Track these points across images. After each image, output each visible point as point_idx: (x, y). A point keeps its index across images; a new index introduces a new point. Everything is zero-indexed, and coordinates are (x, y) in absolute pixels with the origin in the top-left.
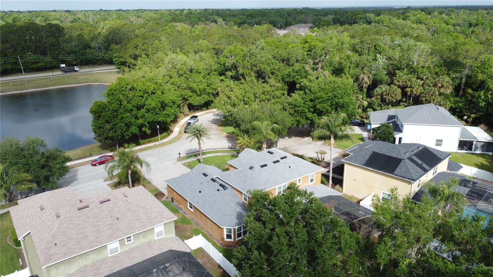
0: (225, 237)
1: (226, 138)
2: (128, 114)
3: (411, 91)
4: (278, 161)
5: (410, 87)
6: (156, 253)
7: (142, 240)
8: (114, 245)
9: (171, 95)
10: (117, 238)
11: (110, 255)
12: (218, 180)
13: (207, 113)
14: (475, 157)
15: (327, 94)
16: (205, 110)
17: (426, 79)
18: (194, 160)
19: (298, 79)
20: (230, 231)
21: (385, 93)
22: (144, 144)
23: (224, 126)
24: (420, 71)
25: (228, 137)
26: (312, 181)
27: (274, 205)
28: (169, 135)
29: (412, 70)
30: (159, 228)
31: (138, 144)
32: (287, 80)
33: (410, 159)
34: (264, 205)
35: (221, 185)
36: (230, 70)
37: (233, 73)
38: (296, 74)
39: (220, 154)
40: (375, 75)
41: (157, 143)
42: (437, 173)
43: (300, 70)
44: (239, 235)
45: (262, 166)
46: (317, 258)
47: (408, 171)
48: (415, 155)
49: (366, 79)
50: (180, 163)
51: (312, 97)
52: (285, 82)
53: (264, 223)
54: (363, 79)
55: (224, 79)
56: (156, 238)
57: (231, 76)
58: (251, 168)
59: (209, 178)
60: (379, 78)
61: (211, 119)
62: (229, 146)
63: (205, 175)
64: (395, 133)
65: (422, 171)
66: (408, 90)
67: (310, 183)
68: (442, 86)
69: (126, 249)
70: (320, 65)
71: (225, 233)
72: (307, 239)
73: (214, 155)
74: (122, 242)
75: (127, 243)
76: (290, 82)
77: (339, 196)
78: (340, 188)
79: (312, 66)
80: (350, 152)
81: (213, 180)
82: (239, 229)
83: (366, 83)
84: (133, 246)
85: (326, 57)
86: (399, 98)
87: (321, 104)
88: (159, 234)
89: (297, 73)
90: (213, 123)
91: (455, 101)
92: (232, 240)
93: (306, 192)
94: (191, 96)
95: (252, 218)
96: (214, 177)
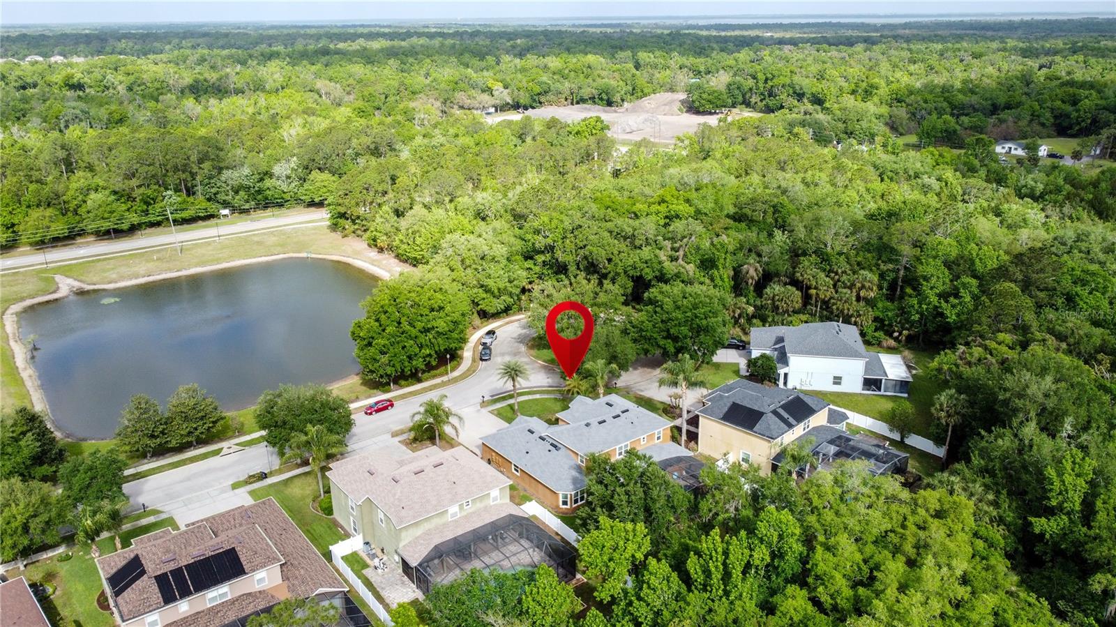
0: (561, 503)
1: (543, 371)
2: (412, 342)
3: (817, 294)
4: (619, 416)
5: (816, 288)
6: (494, 518)
7: (479, 505)
8: (454, 509)
9: (460, 302)
10: (458, 502)
11: (450, 520)
12: (547, 439)
13: (507, 323)
14: (883, 401)
15: (686, 312)
16: (504, 318)
17: (843, 272)
18: (504, 405)
19: (647, 273)
20: (566, 497)
21: (777, 297)
22: (426, 380)
23: (539, 349)
24: (834, 260)
25: (544, 367)
26: (659, 438)
27: (614, 470)
28: (459, 365)
29: (824, 258)
30: (495, 493)
31: (419, 381)
32: (631, 273)
33: (775, 413)
34: (605, 469)
35: (552, 445)
36: (543, 252)
37: (548, 257)
38: (645, 265)
39: (538, 396)
40: (768, 264)
41: (445, 378)
42: (810, 428)
43: (651, 260)
44: (576, 501)
45: (600, 423)
46: (652, 513)
47: (768, 428)
48: (782, 407)
49: (752, 272)
50: (485, 411)
51: (665, 317)
52: (628, 276)
53: (606, 486)
54: (747, 273)
55: (533, 267)
56: (492, 504)
57: (544, 262)
58: (588, 425)
59: (536, 435)
60: (772, 268)
61: (515, 335)
62: (548, 383)
63: (531, 432)
64: (778, 365)
65: (786, 427)
66: (813, 292)
67: (657, 441)
68: (863, 287)
69: (464, 513)
70: (681, 253)
71: (561, 500)
72: (643, 496)
73: (530, 397)
74: (461, 506)
75: (465, 508)
76: (637, 276)
77: (690, 457)
78: (695, 446)
79: (670, 253)
80: (707, 400)
81: (542, 438)
82: (576, 494)
83: (752, 278)
84: (471, 511)
85: (690, 238)
86: (798, 306)
87: (677, 328)
88: (495, 499)
89: (646, 263)
90: (521, 342)
91: (883, 307)
92: (568, 507)
93: (645, 456)
94: (484, 299)
95: (594, 482)
96: (543, 435)
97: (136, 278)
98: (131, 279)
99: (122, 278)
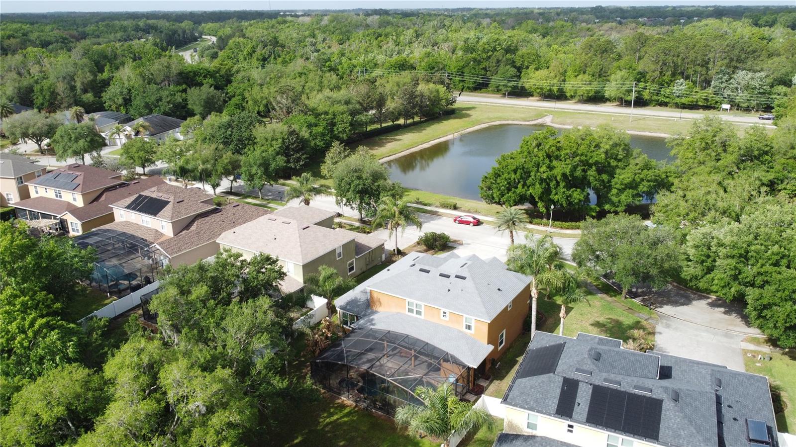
4: (448, 276)
26: (468, 327)
67: (465, 330)
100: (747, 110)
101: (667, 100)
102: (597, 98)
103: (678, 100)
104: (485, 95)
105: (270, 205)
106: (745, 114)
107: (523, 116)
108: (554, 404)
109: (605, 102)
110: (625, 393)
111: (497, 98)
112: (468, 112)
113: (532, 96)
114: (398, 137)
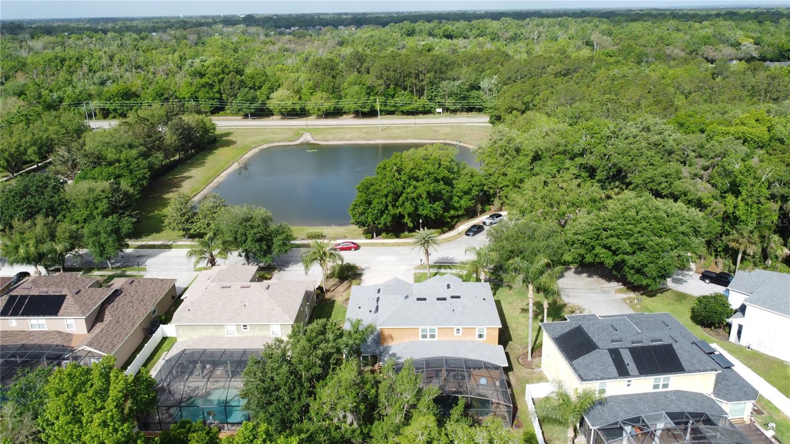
4: (444, 299)
7: (257, 332)
11: (227, 335)
26: (480, 336)
30: (276, 327)
33: (614, 352)
35: (377, 307)
43: (671, 175)
45: (419, 299)
47: (589, 365)
48: (631, 349)
56: (272, 336)
57: (581, 165)
58: (406, 297)
59: (378, 295)
63: (379, 291)
65: (615, 373)
67: (478, 339)
69: (241, 335)
74: (239, 327)
75: (243, 330)
80: (568, 317)
81: (378, 299)
84: (249, 335)
89: (666, 177)
97: (341, 141)
98: (338, 141)
99: (333, 139)
100: (455, 111)
101: (393, 109)
102: (336, 113)
103: (403, 108)
104: (225, 118)
105: (128, 273)
106: (452, 115)
107: (284, 136)
108: (613, 370)
109: (342, 115)
110: (649, 347)
111: (239, 120)
112: (229, 138)
113: (273, 115)
114: (186, 174)
